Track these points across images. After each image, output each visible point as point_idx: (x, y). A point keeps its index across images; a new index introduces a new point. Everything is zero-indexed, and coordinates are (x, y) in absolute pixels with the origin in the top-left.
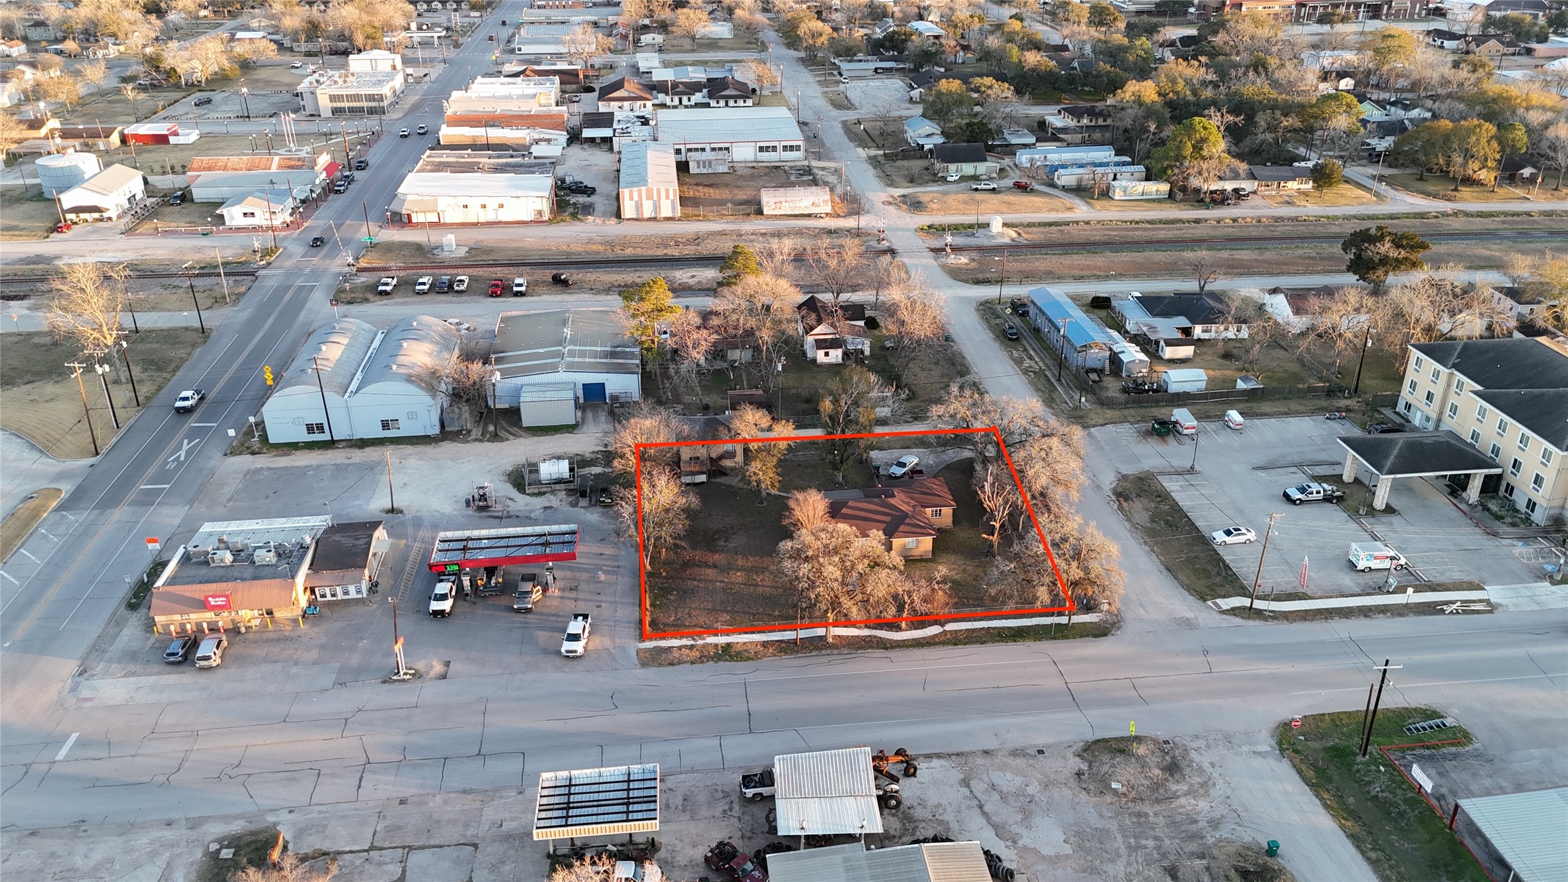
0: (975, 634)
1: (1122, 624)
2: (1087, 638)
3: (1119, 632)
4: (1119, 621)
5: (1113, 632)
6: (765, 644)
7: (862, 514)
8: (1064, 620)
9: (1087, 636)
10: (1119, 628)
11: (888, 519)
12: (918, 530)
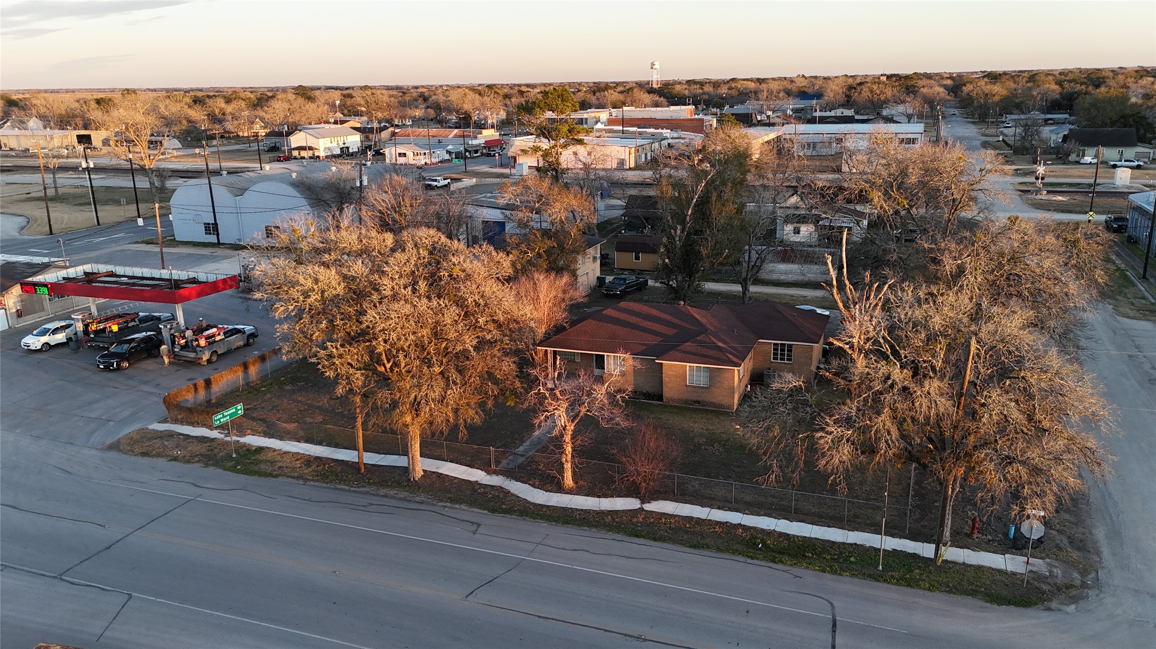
0: (698, 529)
1: (1092, 593)
2: (969, 600)
3: (1072, 608)
4: (1084, 585)
5: (1054, 605)
6: (309, 461)
7: (633, 319)
8: (926, 550)
9: (973, 593)
10: (1074, 600)
11: (671, 332)
12: (713, 353)
